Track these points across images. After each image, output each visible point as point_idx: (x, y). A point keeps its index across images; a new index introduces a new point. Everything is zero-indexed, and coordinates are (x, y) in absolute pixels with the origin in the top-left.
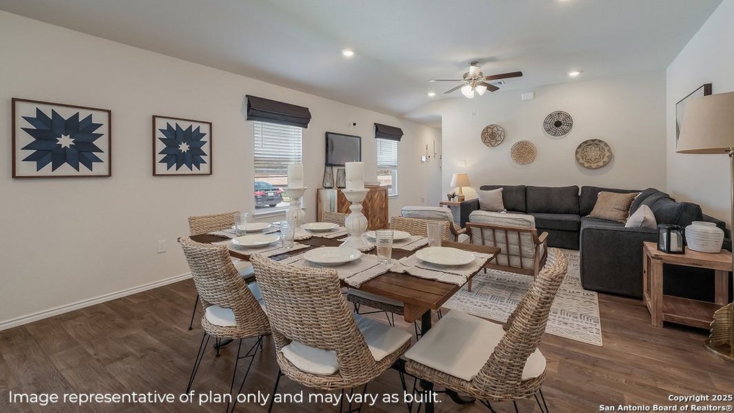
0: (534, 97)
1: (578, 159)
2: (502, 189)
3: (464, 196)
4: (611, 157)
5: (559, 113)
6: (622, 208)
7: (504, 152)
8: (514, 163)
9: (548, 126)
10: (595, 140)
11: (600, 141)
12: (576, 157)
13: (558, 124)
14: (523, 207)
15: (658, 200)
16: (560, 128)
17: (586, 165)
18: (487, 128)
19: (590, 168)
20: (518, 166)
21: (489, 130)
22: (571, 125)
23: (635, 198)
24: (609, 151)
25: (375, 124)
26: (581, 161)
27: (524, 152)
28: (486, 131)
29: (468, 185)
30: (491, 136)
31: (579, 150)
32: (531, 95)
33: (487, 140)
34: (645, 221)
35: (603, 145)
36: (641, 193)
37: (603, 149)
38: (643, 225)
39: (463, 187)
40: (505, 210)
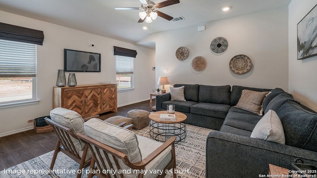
0: (205, 29)
1: (231, 68)
2: (184, 86)
3: (165, 90)
4: (252, 67)
5: (220, 39)
6: (257, 103)
7: (188, 62)
8: (193, 70)
9: (213, 47)
10: (242, 55)
11: (245, 56)
12: (230, 67)
13: (219, 45)
14: (196, 99)
15: (284, 102)
16: (220, 49)
17: (236, 71)
18: (179, 49)
19: (238, 74)
20: (196, 72)
21: (180, 50)
22: (227, 46)
23: (267, 96)
24: (250, 62)
25: (114, 47)
26: (233, 69)
27: (199, 64)
28: (178, 51)
29: (167, 83)
30: (182, 54)
31: (232, 62)
32: (203, 28)
33: (179, 57)
34: (272, 134)
35: (246, 58)
36: (270, 92)
37: (247, 61)
38: (270, 139)
39: (164, 85)
40: (185, 100)
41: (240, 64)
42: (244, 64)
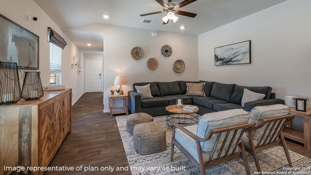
0: (157, 36)
2: (149, 85)
5: (167, 46)
6: (201, 90)
7: (143, 62)
8: (148, 69)
11: (181, 61)
12: (174, 67)
13: (166, 51)
14: (159, 94)
16: (165, 53)
17: (177, 71)
18: (135, 48)
20: (150, 71)
21: (135, 50)
22: (171, 52)
24: (184, 65)
25: (49, 28)
27: (152, 64)
28: (133, 50)
30: (137, 53)
31: (175, 64)
32: (156, 34)
33: (134, 56)
36: (205, 83)
37: (182, 64)
39: (122, 85)
40: (153, 97)
41: (179, 66)
42: (181, 66)
